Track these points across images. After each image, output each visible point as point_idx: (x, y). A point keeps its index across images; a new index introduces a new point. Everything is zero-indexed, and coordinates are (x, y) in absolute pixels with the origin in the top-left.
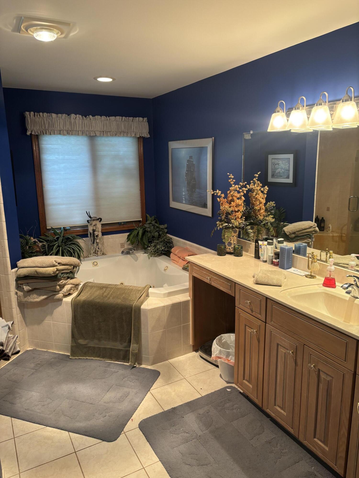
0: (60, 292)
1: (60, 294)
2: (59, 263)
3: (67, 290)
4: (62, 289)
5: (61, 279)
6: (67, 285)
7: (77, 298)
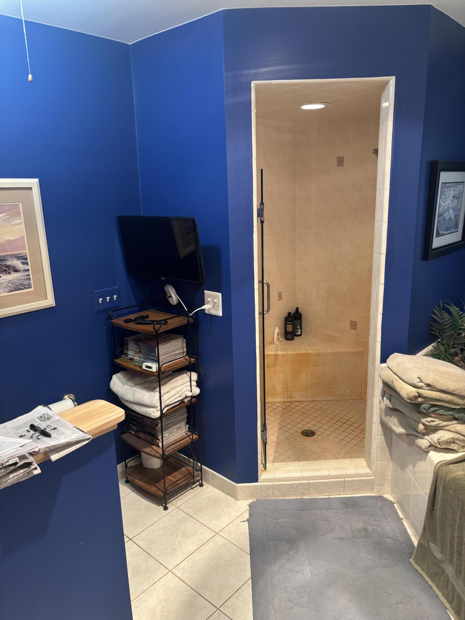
0: (426, 437)
1: (424, 440)
2: (428, 385)
3: (439, 439)
4: (431, 435)
5: (428, 415)
6: (444, 430)
7: (451, 465)
